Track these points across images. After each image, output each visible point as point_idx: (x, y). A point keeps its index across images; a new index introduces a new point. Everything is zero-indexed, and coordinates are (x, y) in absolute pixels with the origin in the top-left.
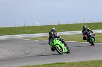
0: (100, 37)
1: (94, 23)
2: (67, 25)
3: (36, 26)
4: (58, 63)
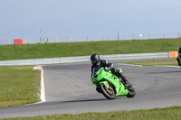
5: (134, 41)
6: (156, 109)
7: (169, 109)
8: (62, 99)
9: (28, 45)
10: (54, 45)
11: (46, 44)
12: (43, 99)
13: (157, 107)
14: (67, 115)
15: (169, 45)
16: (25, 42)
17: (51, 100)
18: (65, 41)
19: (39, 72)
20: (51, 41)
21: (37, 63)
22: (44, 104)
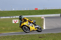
8: (51, 28)
9: (40, 10)
10: (49, 10)
11: (46, 10)
12: (44, 28)
14: (52, 34)
16: (39, 9)
17: (47, 28)
18: (52, 9)
19: (43, 19)
20: (47, 9)
21: (43, 16)
22: (45, 30)
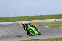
0: (61, 23)
1: (57, 15)
2: (41, 16)
3: (22, 17)
4: (35, 39)
5: (20, 17)
6: (28, 40)
7: (32, 40)
13: (28, 39)
15: (32, 18)
